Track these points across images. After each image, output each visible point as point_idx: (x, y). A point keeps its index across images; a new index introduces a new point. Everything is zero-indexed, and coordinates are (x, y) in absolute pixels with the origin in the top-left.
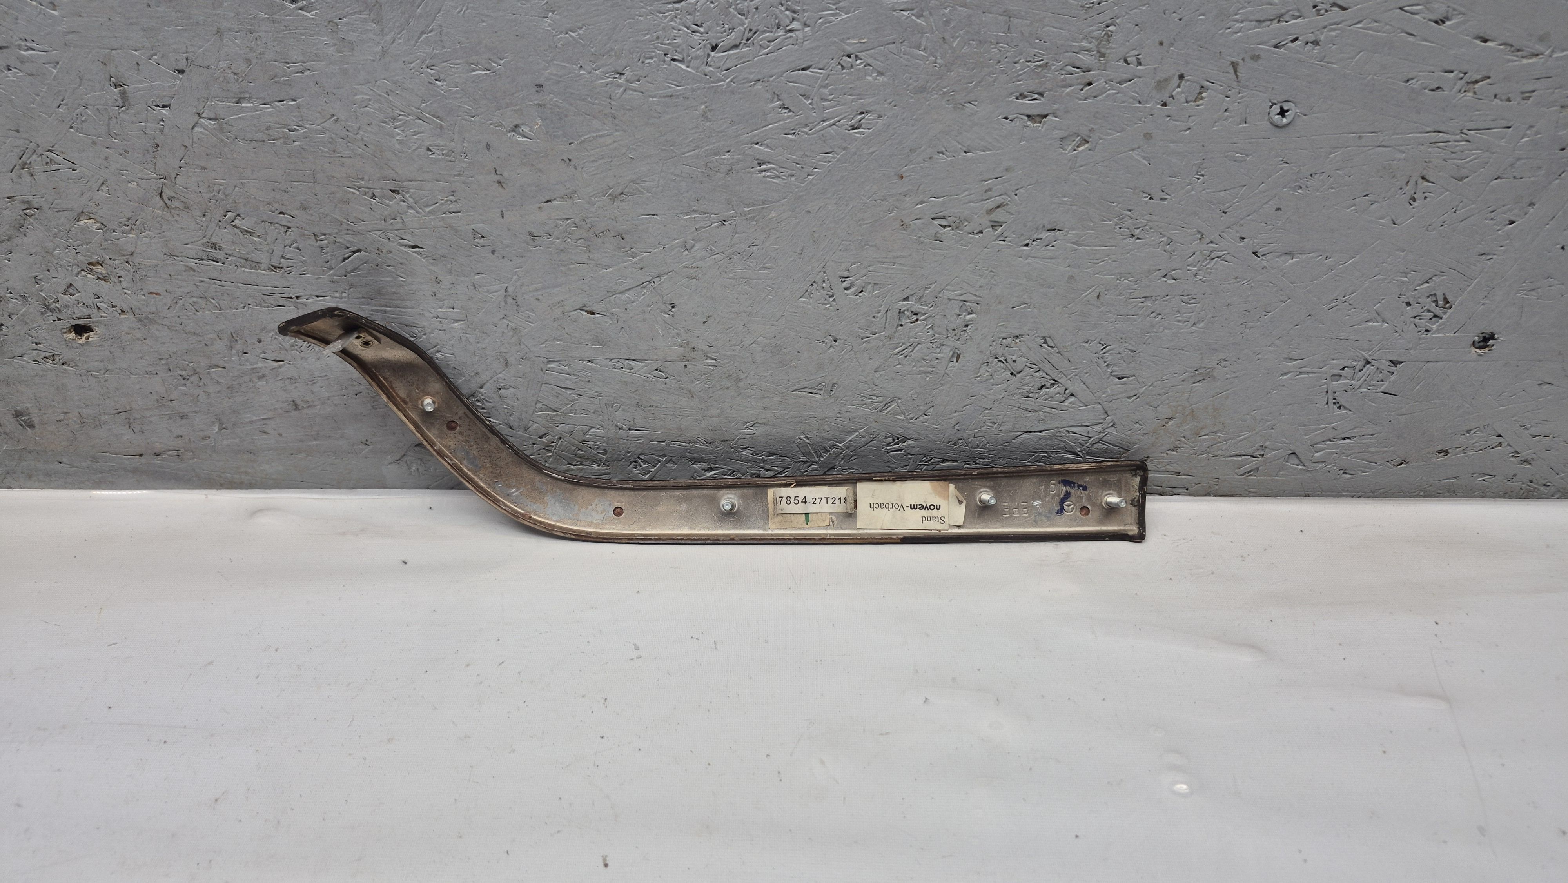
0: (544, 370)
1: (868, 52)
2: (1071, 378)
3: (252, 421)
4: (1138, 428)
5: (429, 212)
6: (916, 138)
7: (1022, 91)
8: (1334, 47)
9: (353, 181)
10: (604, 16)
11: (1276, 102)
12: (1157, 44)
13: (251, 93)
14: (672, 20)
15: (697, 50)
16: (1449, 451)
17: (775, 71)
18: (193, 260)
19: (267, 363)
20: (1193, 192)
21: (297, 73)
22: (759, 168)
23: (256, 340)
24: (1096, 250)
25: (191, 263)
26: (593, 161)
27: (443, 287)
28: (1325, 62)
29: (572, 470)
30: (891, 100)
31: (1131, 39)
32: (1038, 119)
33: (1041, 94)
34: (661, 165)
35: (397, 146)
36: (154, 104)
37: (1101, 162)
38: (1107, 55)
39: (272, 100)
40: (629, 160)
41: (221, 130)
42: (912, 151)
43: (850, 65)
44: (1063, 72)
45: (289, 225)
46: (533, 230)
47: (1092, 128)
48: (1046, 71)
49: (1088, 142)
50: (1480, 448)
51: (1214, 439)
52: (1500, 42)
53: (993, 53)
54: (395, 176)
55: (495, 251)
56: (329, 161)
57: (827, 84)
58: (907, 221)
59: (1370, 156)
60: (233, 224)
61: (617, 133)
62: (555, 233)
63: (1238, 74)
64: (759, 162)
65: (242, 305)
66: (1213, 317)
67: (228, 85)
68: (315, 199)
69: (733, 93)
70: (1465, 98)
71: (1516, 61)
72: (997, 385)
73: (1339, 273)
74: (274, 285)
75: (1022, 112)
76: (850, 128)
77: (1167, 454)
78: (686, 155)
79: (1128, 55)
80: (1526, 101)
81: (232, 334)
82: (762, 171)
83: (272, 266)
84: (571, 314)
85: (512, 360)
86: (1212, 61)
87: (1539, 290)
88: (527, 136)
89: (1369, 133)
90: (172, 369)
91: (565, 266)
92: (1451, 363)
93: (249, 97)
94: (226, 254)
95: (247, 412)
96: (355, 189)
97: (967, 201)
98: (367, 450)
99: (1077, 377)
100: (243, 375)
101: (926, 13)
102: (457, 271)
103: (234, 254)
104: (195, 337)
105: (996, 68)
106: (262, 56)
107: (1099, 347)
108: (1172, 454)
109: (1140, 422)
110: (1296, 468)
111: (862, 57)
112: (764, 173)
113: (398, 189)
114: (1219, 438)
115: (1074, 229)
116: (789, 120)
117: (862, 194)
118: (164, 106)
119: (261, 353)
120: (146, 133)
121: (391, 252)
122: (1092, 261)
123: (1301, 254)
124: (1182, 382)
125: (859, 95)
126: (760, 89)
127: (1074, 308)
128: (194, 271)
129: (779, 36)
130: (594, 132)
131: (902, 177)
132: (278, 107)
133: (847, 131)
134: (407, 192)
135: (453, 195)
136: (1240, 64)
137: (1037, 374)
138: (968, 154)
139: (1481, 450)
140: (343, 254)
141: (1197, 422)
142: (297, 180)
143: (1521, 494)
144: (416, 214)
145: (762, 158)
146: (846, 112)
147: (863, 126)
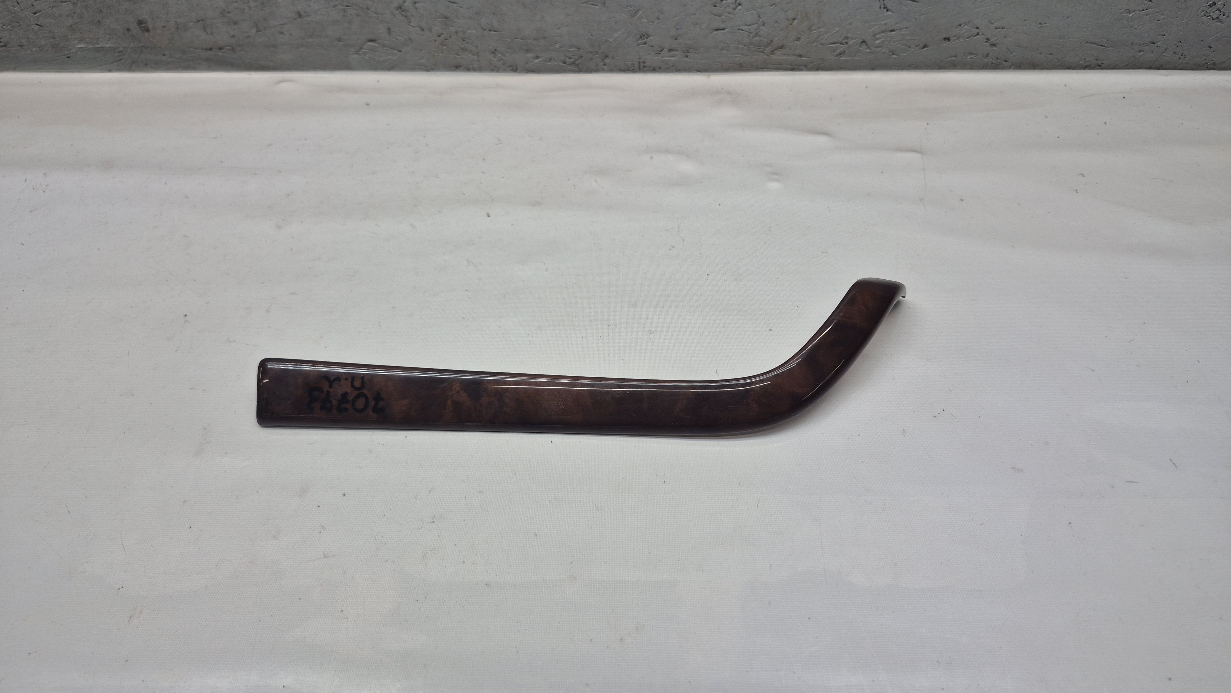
50: (967, 36)
77: (794, 43)
109: (778, 22)
139: (968, 38)
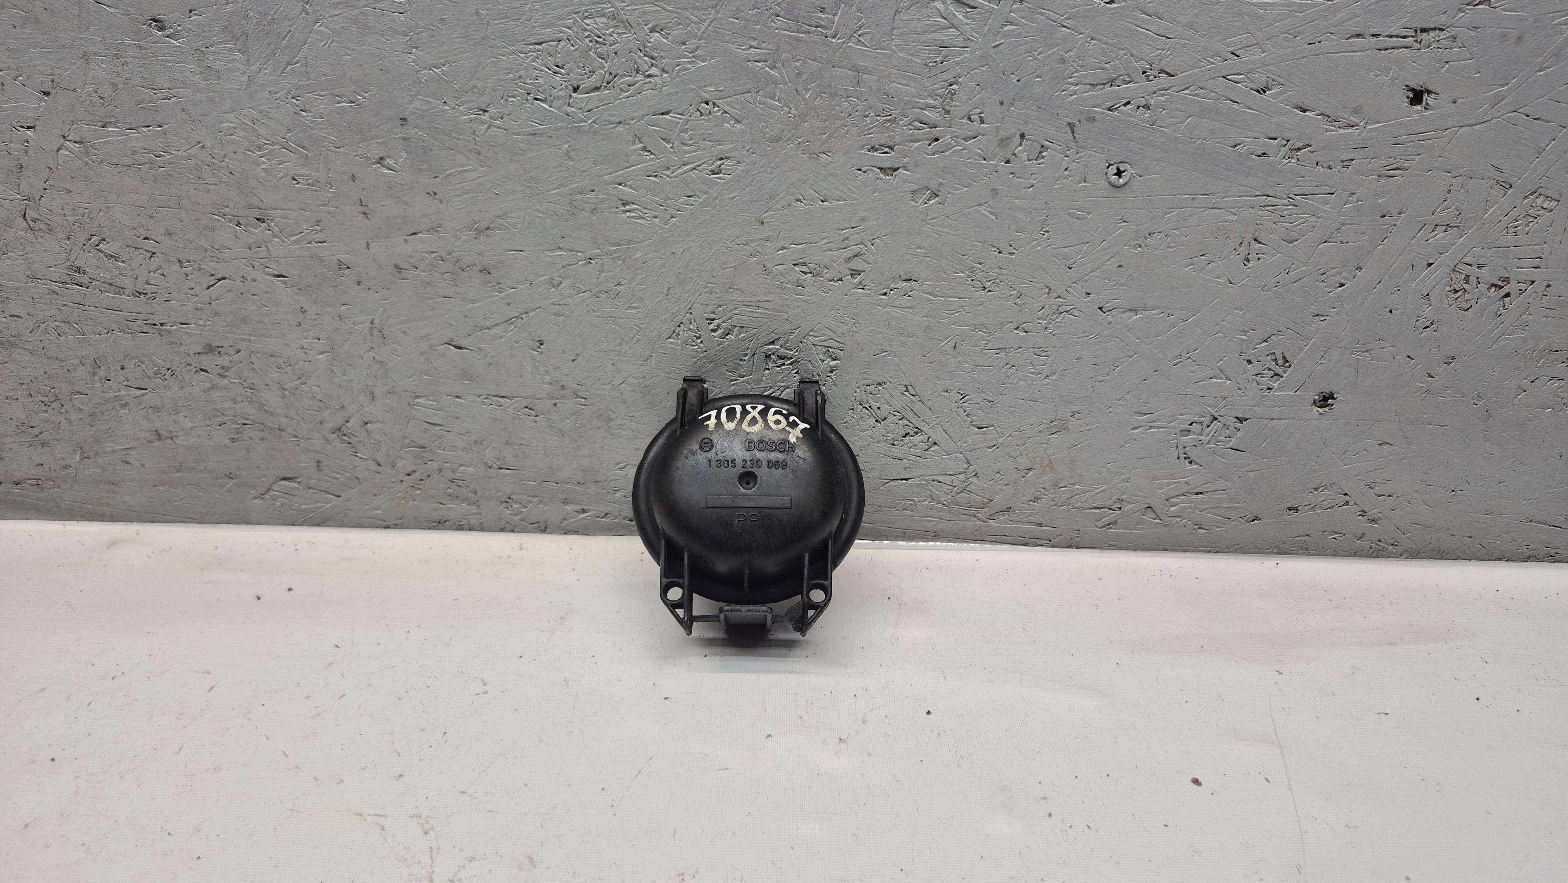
0: (411, 404)
1: (725, 100)
2: (933, 426)
3: (114, 451)
4: (999, 477)
5: (294, 241)
6: (775, 185)
7: (873, 144)
8: (1164, 111)
9: (218, 209)
10: (467, 54)
11: (1112, 163)
12: (998, 103)
13: (117, 118)
14: (534, 61)
15: (560, 90)
16: (1299, 508)
17: (637, 114)
18: (57, 283)
19: (130, 391)
20: (1039, 248)
21: (164, 99)
22: (623, 208)
23: (120, 367)
24: (950, 301)
25: (55, 287)
26: (459, 195)
27: (308, 317)
28: (1156, 126)
29: (442, 508)
30: (749, 147)
31: (973, 98)
32: (890, 172)
33: (891, 148)
34: (526, 202)
35: (263, 174)
36: (19, 124)
37: (951, 215)
38: (951, 112)
39: (138, 125)
40: (495, 196)
41: (87, 153)
42: (772, 197)
43: (708, 112)
44: (911, 127)
45: (154, 250)
46: (399, 263)
47: (942, 183)
48: (894, 125)
49: (938, 196)
51: (1073, 491)
52: (1318, 112)
53: (844, 106)
54: (260, 204)
55: (360, 282)
56: (194, 188)
57: (687, 129)
58: (769, 266)
59: (1204, 217)
60: (98, 248)
61: (482, 169)
62: (421, 266)
63: (1075, 135)
64: (623, 202)
65: (106, 331)
66: (1064, 370)
67: (95, 109)
68: (180, 224)
69: (595, 133)
70: (1289, 164)
71: (1333, 131)
72: (864, 432)
73: (1182, 330)
74: (139, 311)
75: (874, 165)
76: (710, 173)
78: (551, 192)
79: (971, 113)
80: (1346, 169)
81: (95, 360)
82: (626, 212)
83: (137, 292)
84: (438, 348)
85: (378, 393)
86: (1051, 122)
87: (1372, 352)
88: (392, 168)
89: (1201, 195)
90: (33, 394)
91: (431, 299)
92: (1294, 420)
93: (115, 122)
94: (90, 279)
95: (109, 441)
96: (221, 216)
97: (826, 249)
98: (231, 484)
99: (939, 426)
100: (105, 403)
101: (779, 65)
102: (322, 302)
103: (98, 279)
104: (57, 362)
105: (848, 121)
106: (128, 81)
107: (958, 396)
108: (1034, 505)
110: (1154, 522)
111: (719, 105)
112: (628, 214)
113: (263, 217)
114: (1077, 490)
115: (928, 280)
116: (651, 163)
117: (725, 237)
118: (29, 128)
119: (124, 381)
120: (10, 154)
121: (255, 280)
122: (946, 311)
123: (1144, 310)
124: (1039, 434)
125: (718, 141)
126: (622, 131)
127: (932, 358)
128: (58, 294)
129: (639, 81)
130: (459, 167)
131: (763, 223)
132: (144, 132)
133: (707, 176)
134: (272, 221)
135: (318, 225)
136: (1076, 125)
137: (901, 422)
138: (825, 203)
140: (207, 281)
141: (1055, 474)
142: (162, 206)
143: (1371, 553)
144: (281, 242)
145: (624, 199)
146: (707, 157)
147: (723, 171)
